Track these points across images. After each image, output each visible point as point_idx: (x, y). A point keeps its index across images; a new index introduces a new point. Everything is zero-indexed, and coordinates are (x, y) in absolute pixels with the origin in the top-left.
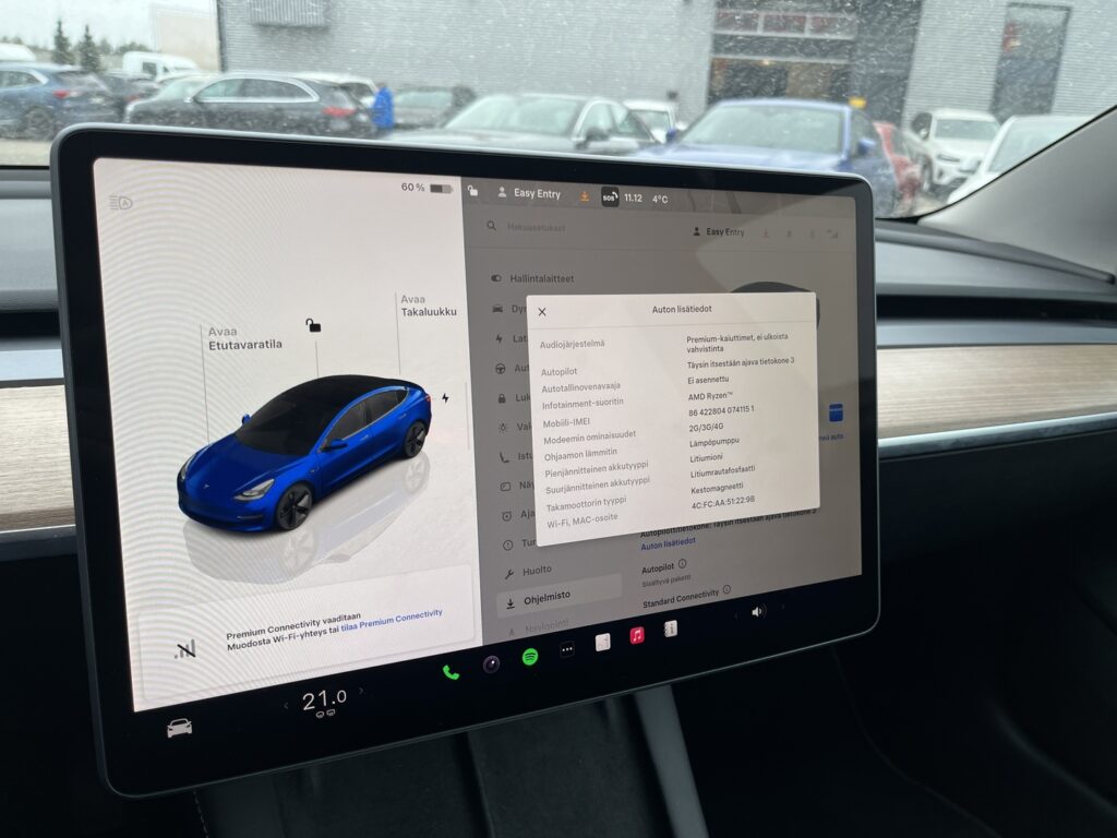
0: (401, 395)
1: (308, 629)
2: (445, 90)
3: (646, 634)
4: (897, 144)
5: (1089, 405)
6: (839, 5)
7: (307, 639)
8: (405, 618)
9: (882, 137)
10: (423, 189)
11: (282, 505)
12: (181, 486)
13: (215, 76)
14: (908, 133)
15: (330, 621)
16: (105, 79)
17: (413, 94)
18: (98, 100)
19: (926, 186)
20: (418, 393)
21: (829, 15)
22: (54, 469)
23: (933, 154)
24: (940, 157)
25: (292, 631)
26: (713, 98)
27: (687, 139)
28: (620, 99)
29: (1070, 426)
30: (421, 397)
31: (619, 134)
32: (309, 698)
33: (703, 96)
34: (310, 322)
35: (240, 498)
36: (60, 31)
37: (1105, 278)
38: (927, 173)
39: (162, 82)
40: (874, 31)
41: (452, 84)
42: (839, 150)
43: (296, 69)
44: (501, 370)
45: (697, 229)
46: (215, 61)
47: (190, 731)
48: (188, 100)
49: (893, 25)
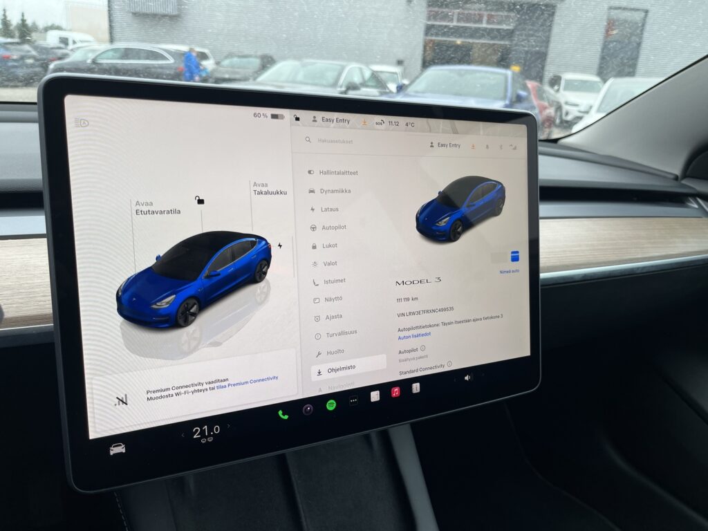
0: (253, 244)
1: (196, 388)
2: (256, 57)
3: (401, 391)
4: (540, 94)
5: (664, 254)
6: (512, 7)
7: (196, 394)
8: (255, 381)
9: (531, 90)
10: (267, 117)
11: (180, 311)
12: (119, 299)
13: (106, 46)
14: (547, 88)
15: (210, 383)
16: (36, 48)
17: (235, 60)
18: (30, 61)
19: (558, 121)
20: (264, 242)
21: (506, 14)
22: (33, 290)
23: (562, 101)
24: (567, 103)
25: (186, 389)
26: (426, 64)
27: (410, 90)
28: (367, 64)
29: (652, 266)
30: (265, 245)
31: (367, 86)
32: (197, 430)
33: (419, 63)
34: (197, 198)
35: (154, 306)
36: (4, 15)
37: (672, 177)
38: (559, 113)
39: (72, 50)
40: (533, 25)
41: (259, 53)
42: (504, 98)
43: (158, 42)
44: (313, 228)
45: (432, 143)
46: (107, 36)
47: (124, 451)
48: (89, 61)
49: (545, 20)
